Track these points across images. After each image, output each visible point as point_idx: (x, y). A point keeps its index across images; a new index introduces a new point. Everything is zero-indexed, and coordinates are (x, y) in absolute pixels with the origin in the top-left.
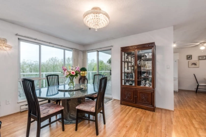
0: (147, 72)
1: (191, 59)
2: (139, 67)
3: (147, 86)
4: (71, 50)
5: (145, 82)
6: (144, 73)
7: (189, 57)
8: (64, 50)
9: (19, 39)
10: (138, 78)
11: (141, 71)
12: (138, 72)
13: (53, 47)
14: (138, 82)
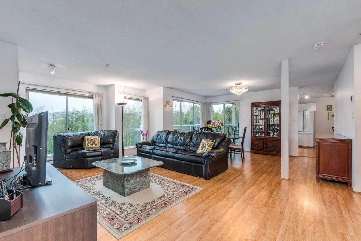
0: (276, 125)
1: (332, 110)
2: (268, 120)
3: (275, 136)
4: (199, 103)
5: (274, 133)
6: (273, 125)
7: (329, 108)
8: (194, 103)
9: (174, 99)
10: (267, 130)
11: (270, 124)
12: (267, 125)
13: (188, 102)
14: (267, 133)
